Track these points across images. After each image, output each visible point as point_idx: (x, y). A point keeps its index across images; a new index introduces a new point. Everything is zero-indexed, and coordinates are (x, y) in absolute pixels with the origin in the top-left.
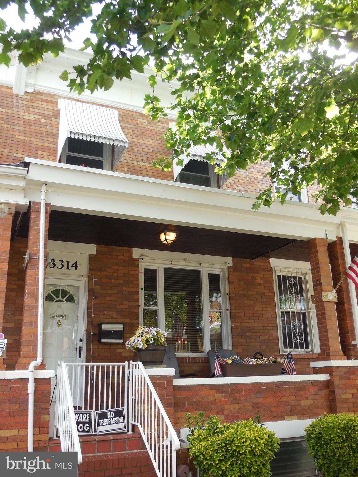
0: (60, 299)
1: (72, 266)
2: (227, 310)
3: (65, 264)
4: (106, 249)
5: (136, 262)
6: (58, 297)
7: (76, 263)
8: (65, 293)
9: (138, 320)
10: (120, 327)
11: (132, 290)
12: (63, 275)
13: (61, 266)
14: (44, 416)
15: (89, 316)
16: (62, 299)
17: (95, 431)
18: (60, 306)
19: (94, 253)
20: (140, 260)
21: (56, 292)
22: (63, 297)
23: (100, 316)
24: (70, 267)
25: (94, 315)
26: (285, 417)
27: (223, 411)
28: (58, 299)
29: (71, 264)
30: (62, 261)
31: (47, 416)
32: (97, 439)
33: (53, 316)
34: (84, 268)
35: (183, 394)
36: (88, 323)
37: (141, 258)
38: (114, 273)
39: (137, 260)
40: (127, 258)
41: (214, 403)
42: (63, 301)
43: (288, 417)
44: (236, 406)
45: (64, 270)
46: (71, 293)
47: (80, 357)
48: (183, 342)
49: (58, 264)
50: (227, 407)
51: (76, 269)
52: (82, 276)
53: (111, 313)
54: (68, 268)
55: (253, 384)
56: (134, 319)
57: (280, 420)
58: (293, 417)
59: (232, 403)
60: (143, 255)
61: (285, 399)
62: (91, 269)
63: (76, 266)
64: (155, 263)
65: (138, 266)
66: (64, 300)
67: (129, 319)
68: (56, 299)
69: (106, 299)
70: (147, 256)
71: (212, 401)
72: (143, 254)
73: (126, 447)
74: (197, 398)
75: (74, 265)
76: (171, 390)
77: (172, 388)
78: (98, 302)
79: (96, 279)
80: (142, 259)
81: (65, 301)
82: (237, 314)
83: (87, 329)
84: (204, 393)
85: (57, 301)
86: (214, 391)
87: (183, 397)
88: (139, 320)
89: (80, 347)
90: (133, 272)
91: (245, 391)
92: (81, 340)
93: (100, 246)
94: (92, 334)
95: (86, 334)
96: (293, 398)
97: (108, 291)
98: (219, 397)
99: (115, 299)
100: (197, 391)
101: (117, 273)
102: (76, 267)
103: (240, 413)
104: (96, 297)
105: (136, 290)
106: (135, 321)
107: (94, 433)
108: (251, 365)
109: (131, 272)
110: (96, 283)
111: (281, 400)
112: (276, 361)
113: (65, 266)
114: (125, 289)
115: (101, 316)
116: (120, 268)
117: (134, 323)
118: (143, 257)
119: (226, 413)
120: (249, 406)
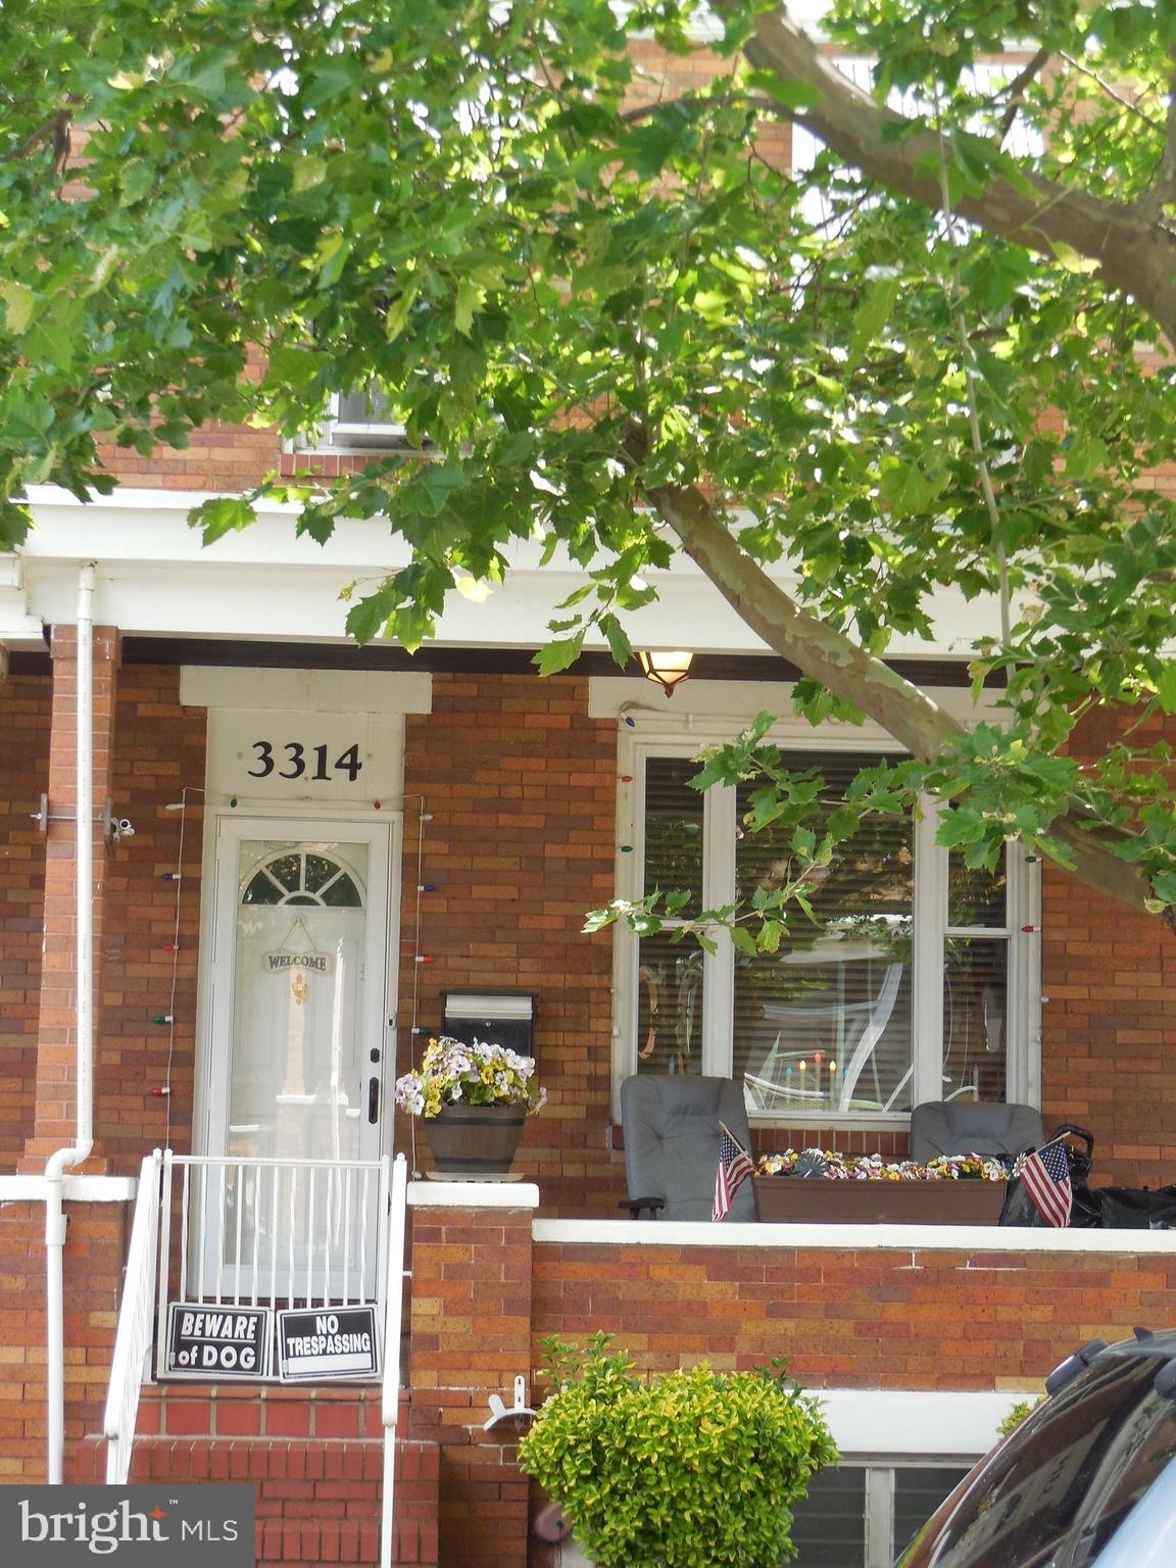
0: (302, 892)
1: (339, 765)
2: (1028, 929)
3: (310, 759)
4: (473, 690)
5: (603, 737)
6: (292, 886)
7: (354, 751)
8: (320, 868)
9: (605, 977)
10: (519, 1009)
11: (585, 852)
12: (303, 804)
13: (293, 768)
14: (99, 1314)
15: (405, 964)
16: (309, 894)
17: (276, 1373)
18: (300, 921)
19: (424, 707)
20: (623, 726)
21: (285, 869)
22: (313, 886)
23: (450, 962)
24: (330, 770)
25: (421, 959)
26: (998, 1380)
27: (733, 1339)
28: (295, 894)
29: (332, 759)
30: (299, 749)
31: (109, 1316)
32: (264, 1395)
33: (274, 962)
34: (384, 772)
35: (581, 1271)
36: (404, 990)
37: (624, 716)
38: (506, 785)
39: (611, 726)
40: (566, 721)
41: (698, 1308)
42: (312, 902)
43: (1013, 1380)
44: (789, 1326)
45: (306, 784)
46: (344, 869)
47: (373, 1118)
48: (818, 1067)
49: (283, 760)
50: (749, 1327)
51: (353, 777)
52: (377, 805)
53: (492, 950)
54: (321, 774)
55: (865, 1253)
56: (589, 973)
57: (977, 1388)
58: (1033, 1381)
59: (772, 1313)
60: (633, 705)
61: (1004, 1313)
62: (413, 775)
63: (352, 764)
64: (690, 734)
65: (610, 751)
66: (316, 897)
67: (570, 973)
68: (288, 896)
69: (475, 895)
70: (649, 708)
71: (689, 1303)
72: (632, 698)
73: (361, 1424)
74: (630, 1290)
75: (347, 760)
76: (524, 1256)
77: (527, 1250)
78: (439, 906)
79: (429, 817)
80: (630, 722)
81: (320, 900)
82: (1071, 949)
83: (400, 1013)
84: (659, 1273)
85: (292, 902)
86: (701, 1270)
87: (576, 1284)
88: (610, 978)
89: (374, 1083)
90: (588, 780)
91: (828, 1275)
92: (375, 1056)
93: (449, 676)
94: (416, 1031)
95: (395, 1033)
96: (1041, 1313)
97: (485, 863)
98: (716, 1291)
99: (511, 892)
100: (633, 1266)
101: (518, 788)
102: (354, 768)
103: (801, 1351)
104: (429, 889)
105: (600, 854)
106: (592, 980)
107: (271, 1378)
108: (862, 1182)
109: (577, 780)
110: (432, 832)
111: (984, 1318)
112: (976, 1174)
113: (312, 768)
114: (552, 850)
115: (452, 963)
116: (533, 763)
117: (588, 989)
118: (632, 713)
119: (744, 1346)
120: (845, 1328)
